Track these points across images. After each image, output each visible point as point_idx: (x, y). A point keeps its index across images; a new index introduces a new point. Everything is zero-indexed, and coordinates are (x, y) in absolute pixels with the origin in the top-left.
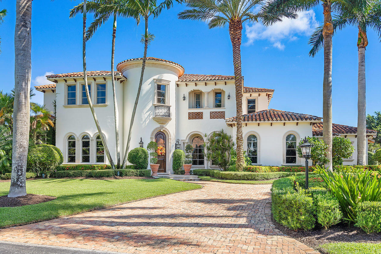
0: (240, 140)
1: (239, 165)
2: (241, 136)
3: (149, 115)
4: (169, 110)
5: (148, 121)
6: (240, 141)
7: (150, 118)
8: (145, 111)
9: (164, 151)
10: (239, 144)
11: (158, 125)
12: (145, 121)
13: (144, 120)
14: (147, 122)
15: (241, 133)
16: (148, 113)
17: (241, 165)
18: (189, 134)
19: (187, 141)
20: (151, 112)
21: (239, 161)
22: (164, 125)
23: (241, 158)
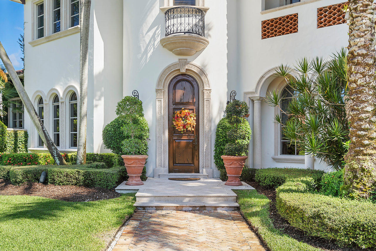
0: (358, 64)
1: (353, 170)
2: (365, 46)
3: (153, 38)
4: (202, 20)
5: (152, 50)
6: (358, 67)
7: (156, 43)
8: (145, 28)
9: (192, 121)
10: (355, 82)
11: (174, 59)
12: (146, 52)
13: (143, 50)
14: (149, 55)
15: (368, 36)
16: (151, 34)
17: (363, 170)
18: (263, 77)
19: (257, 95)
20: (157, 29)
21: (358, 153)
22: (188, 58)
23: (366, 142)
